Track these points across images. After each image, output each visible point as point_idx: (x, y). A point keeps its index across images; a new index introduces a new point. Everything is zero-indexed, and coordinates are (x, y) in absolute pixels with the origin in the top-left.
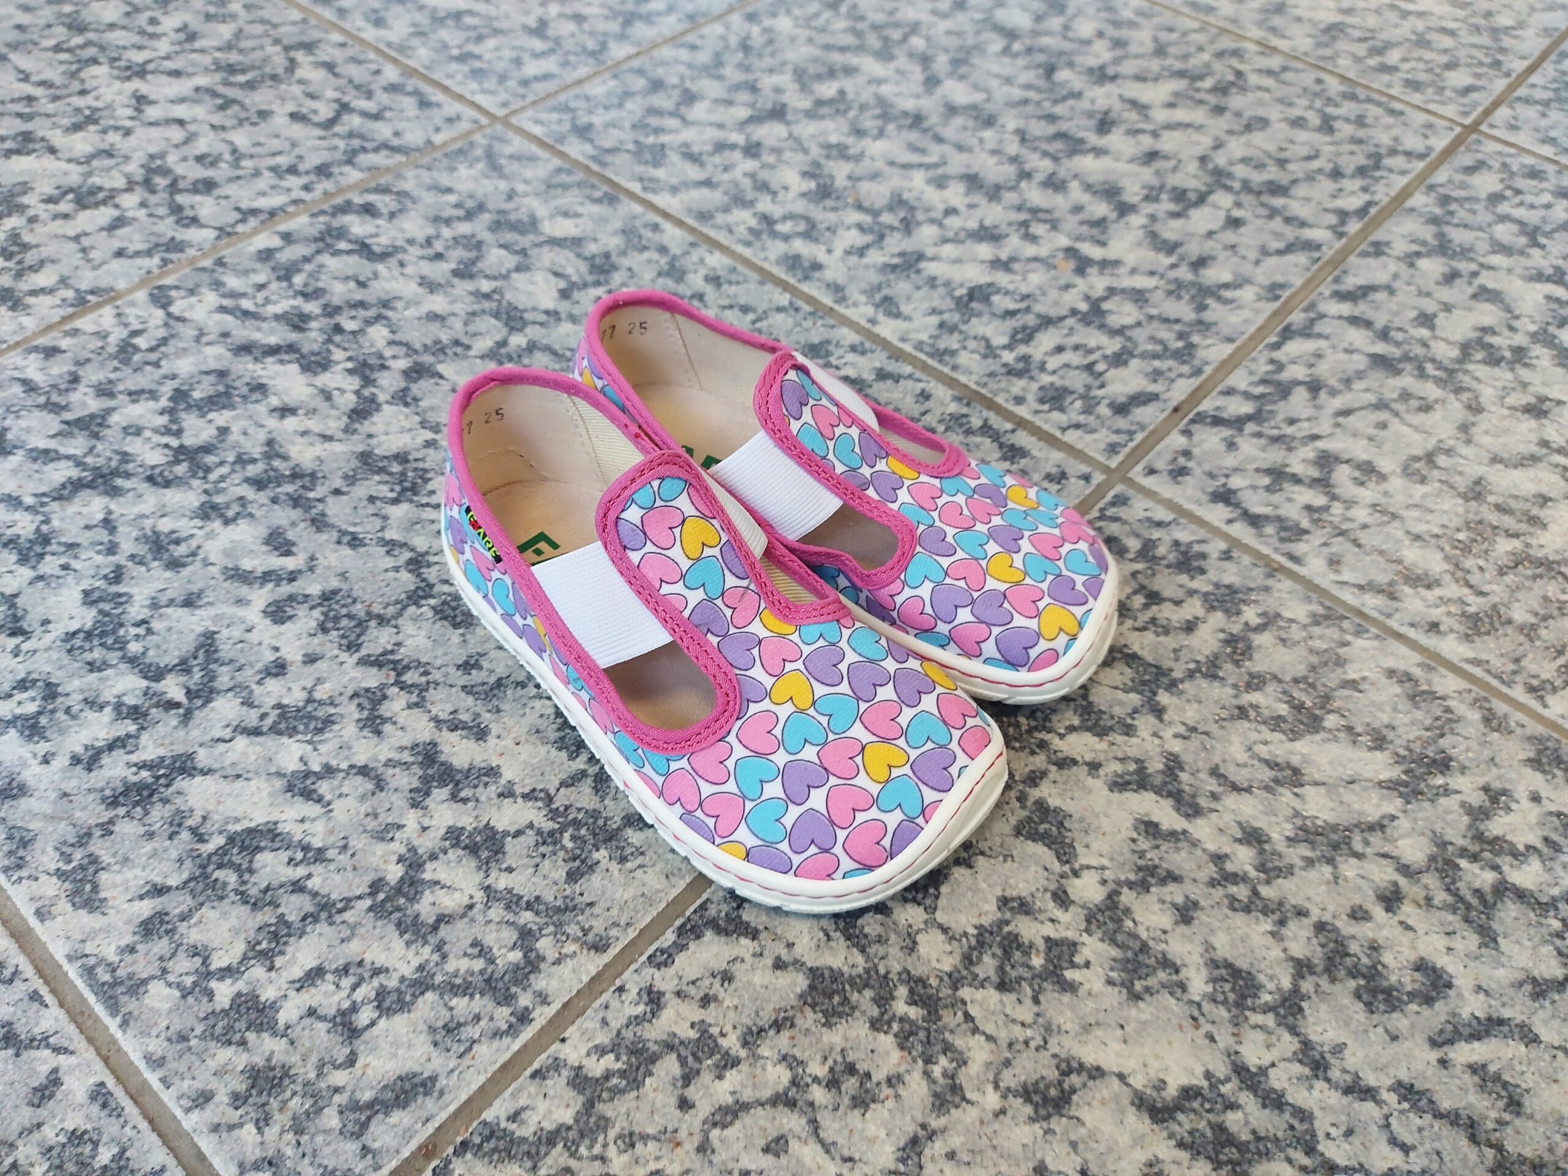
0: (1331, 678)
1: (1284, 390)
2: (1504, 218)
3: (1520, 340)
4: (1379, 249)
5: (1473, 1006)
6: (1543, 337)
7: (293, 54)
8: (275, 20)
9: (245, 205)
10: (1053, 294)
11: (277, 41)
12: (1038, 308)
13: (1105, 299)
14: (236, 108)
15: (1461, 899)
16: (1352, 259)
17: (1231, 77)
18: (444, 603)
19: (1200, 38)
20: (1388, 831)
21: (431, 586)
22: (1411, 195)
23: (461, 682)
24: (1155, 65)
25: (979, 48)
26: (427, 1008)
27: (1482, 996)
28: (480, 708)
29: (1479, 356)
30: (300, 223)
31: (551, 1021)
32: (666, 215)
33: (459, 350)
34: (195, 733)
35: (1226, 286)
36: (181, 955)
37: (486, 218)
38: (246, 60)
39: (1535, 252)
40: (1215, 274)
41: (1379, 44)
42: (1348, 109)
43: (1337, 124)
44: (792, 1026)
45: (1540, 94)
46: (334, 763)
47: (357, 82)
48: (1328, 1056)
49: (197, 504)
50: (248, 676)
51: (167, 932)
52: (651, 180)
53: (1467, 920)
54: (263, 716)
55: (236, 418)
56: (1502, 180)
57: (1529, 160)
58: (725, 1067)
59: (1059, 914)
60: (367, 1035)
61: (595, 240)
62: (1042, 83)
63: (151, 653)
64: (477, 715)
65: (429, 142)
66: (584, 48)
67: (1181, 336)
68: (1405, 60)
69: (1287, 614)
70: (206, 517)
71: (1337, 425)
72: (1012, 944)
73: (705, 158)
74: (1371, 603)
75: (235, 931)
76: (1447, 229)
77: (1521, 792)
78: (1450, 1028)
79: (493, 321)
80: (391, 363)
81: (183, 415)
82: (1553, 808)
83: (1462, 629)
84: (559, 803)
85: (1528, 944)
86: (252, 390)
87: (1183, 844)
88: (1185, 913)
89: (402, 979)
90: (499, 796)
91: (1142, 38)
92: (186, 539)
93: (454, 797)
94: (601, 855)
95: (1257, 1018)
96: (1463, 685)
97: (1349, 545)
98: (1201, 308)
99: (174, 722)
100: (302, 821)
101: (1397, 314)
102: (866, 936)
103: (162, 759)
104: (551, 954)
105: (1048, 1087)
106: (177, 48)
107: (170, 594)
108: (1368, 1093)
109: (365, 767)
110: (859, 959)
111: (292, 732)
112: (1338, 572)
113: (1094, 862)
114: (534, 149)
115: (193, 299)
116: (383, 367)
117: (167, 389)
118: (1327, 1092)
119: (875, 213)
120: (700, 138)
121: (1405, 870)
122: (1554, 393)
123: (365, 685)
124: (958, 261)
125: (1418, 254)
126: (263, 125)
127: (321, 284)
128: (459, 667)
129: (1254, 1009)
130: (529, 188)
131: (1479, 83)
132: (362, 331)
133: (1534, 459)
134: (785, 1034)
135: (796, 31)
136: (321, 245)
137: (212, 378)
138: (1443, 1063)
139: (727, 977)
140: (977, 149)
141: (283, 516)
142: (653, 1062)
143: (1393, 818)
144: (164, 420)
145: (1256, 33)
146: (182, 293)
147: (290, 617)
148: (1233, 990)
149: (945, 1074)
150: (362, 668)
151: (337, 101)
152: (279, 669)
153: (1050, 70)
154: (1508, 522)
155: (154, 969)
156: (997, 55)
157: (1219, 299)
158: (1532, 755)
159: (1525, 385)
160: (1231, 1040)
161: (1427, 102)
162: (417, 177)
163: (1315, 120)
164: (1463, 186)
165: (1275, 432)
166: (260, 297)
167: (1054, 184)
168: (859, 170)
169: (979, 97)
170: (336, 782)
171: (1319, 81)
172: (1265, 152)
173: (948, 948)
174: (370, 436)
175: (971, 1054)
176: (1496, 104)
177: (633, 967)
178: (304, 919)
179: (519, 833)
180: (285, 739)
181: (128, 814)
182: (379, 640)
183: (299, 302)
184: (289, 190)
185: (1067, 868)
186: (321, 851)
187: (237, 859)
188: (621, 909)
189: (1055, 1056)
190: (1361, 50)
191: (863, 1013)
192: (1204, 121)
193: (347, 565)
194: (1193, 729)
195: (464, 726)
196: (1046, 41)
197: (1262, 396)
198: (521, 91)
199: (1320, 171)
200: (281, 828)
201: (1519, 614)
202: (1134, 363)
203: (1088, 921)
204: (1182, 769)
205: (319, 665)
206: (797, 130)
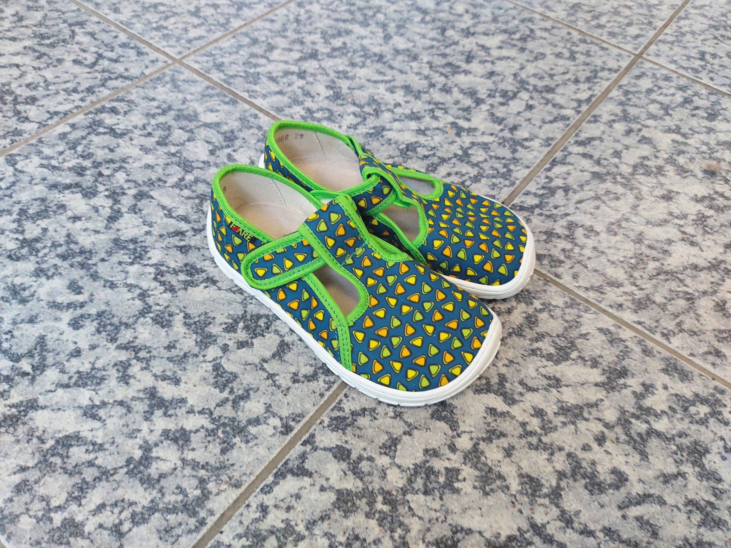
0: (574, 333)
1: (552, 192)
2: (653, 101)
3: (660, 162)
4: (596, 119)
5: (637, 489)
6: (671, 161)
7: (73, 28)
8: (64, 10)
9: (52, 110)
10: (446, 146)
11: (65, 21)
12: (439, 154)
13: (470, 148)
14: (46, 57)
15: (632, 438)
16: (584, 124)
17: (528, 33)
18: (157, 315)
19: (513, 12)
20: (600, 407)
21: (150, 307)
22: (611, 90)
23: (167, 356)
24: (493, 27)
25: (409, 19)
26: (156, 521)
27: (641, 484)
28: (176, 368)
29: (641, 171)
30: (79, 119)
31: (215, 524)
32: (261, 110)
33: (161, 183)
34: (37, 388)
35: (526, 140)
36: (36, 501)
37: (172, 113)
38: (50, 32)
39: (667, 118)
40: (522, 134)
41: (597, 14)
42: (582, 48)
43: (577, 56)
44: (329, 518)
45: (670, 39)
46: (106, 400)
47: (106, 42)
48: (573, 517)
49: (33, 269)
50: (62, 357)
51: (28, 490)
52: (253, 91)
53: (635, 448)
54: (70, 378)
55: (51, 223)
56: (653, 82)
57: (665, 72)
58: (298, 541)
59: (451, 456)
60: (127, 536)
61: (226, 123)
62: (440, 37)
63: (14, 348)
64: (175, 372)
65: (143, 73)
66: (219, 22)
67: (505, 166)
68: (609, 22)
69: (554, 303)
70: (38, 276)
71: (577, 208)
72: (430, 472)
73: (279, 79)
74: (591, 296)
75: (61, 488)
76: (628, 108)
77: (659, 385)
78: (627, 500)
79: (177, 167)
80: (127, 191)
81: (24, 222)
82: (673, 392)
83: (633, 307)
84: (215, 415)
85: (661, 458)
86: (58, 208)
87: (508, 418)
88: (509, 452)
89: (144, 507)
90: (188, 412)
91: (486, 13)
92: (28, 288)
93: (165, 414)
94: (237, 440)
95: (541, 501)
96: (633, 334)
97: (582, 268)
98: (514, 151)
99: (27, 383)
100: (92, 430)
101: (604, 151)
102: (363, 472)
103: (22, 402)
104: (214, 491)
105: (447, 540)
106: (14, 25)
107: (22, 317)
108: (590, 533)
109: (122, 401)
110: (360, 484)
111: (85, 385)
112: (577, 282)
113: (467, 430)
114: (195, 77)
115: (27, 161)
116: (124, 194)
117: (16, 209)
118: (572, 535)
119: (361, 107)
120: (276, 68)
121: (607, 425)
122: (675, 189)
123: (120, 359)
124: (401, 131)
125: (614, 121)
126: (59, 67)
127: (91, 151)
128: (165, 348)
129: (540, 497)
130: (193, 97)
131: (642, 33)
132: (113, 175)
133: (666, 221)
134: (326, 523)
135: (322, 12)
136: (90, 130)
137: (38, 203)
138: (624, 517)
139: (298, 497)
140: (409, 72)
141: (76, 274)
142: (264, 540)
143: (602, 400)
144: (15, 225)
145: (540, 10)
146: (22, 158)
147: (82, 326)
148: (530, 488)
149: (400, 537)
150: (118, 351)
151: (96, 53)
152: (77, 353)
153: (443, 30)
154: (654, 253)
155: (22, 509)
156: (419, 23)
157: (523, 146)
158: (664, 367)
159: (662, 185)
160: (529, 512)
161: (619, 43)
162: (137, 92)
163: (567, 54)
164: (635, 85)
165: (548, 213)
166: (61, 158)
167: (446, 90)
168: (353, 85)
169: (410, 45)
170: (107, 410)
171: (569, 33)
172: (544, 71)
173: (401, 476)
174: (118, 230)
175: (412, 527)
176: (650, 43)
177: (254, 494)
178: (95, 480)
179: (197, 431)
180: (81, 389)
181: (6, 431)
182: (125, 336)
183: (80, 160)
184: (74, 101)
185: (455, 433)
186: (101, 445)
187: (60, 451)
188: (247, 467)
189: (450, 525)
190: (588, 17)
191: (362, 510)
192: (516, 56)
193: (109, 298)
194: (511, 362)
195: (169, 378)
196: (442, 15)
197: (543, 195)
198: (188, 45)
199: (569, 79)
200: (82, 434)
201: (658, 298)
202: (484, 180)
203: (465, 459)
204: (507, 382)
205: (98, 350)
206: (323, 64)
